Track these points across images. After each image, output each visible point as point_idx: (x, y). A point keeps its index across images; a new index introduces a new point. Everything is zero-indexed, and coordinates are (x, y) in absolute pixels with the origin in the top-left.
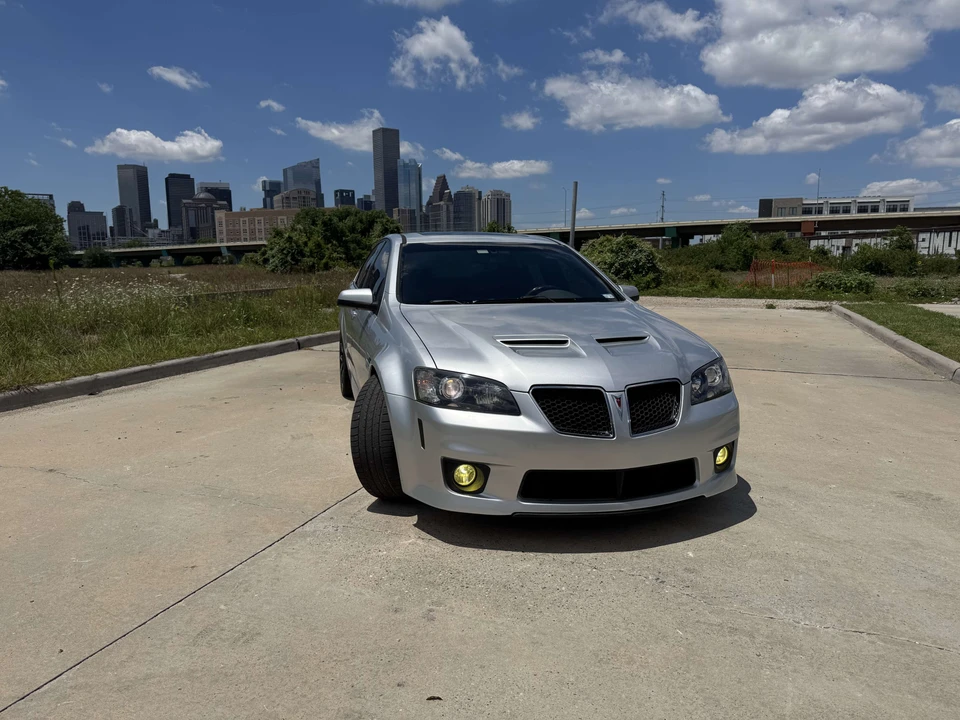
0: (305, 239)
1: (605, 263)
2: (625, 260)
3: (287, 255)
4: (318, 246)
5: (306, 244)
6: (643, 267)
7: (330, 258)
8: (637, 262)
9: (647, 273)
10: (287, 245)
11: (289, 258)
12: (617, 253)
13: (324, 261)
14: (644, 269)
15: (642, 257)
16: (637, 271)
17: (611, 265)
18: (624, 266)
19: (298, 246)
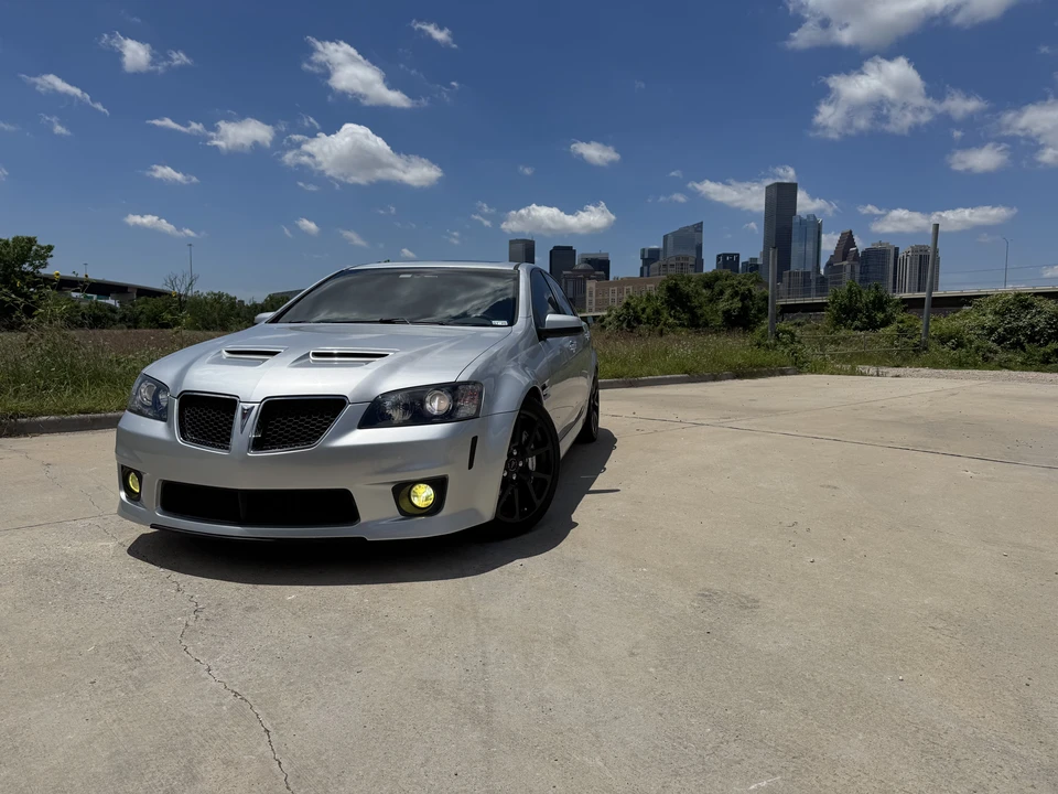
0: (643, 305)
1: (983, 328)
2: (1015, 324)
3: (623, 322)
4: (657, 312)
5: (644, 310)
6: (1040, 333)
7: (665, 324)
8: (1033, 327)
9: (1046, 343)
10: (624, 311)
11: (624, 325)
12: (1003, 315)
13: (659, 328)
14: (1042, 336)
15: (1041, 322)
16: (1031, 339)
17: (992, 331)
18: (1012, 331)
19: (635, 312)
